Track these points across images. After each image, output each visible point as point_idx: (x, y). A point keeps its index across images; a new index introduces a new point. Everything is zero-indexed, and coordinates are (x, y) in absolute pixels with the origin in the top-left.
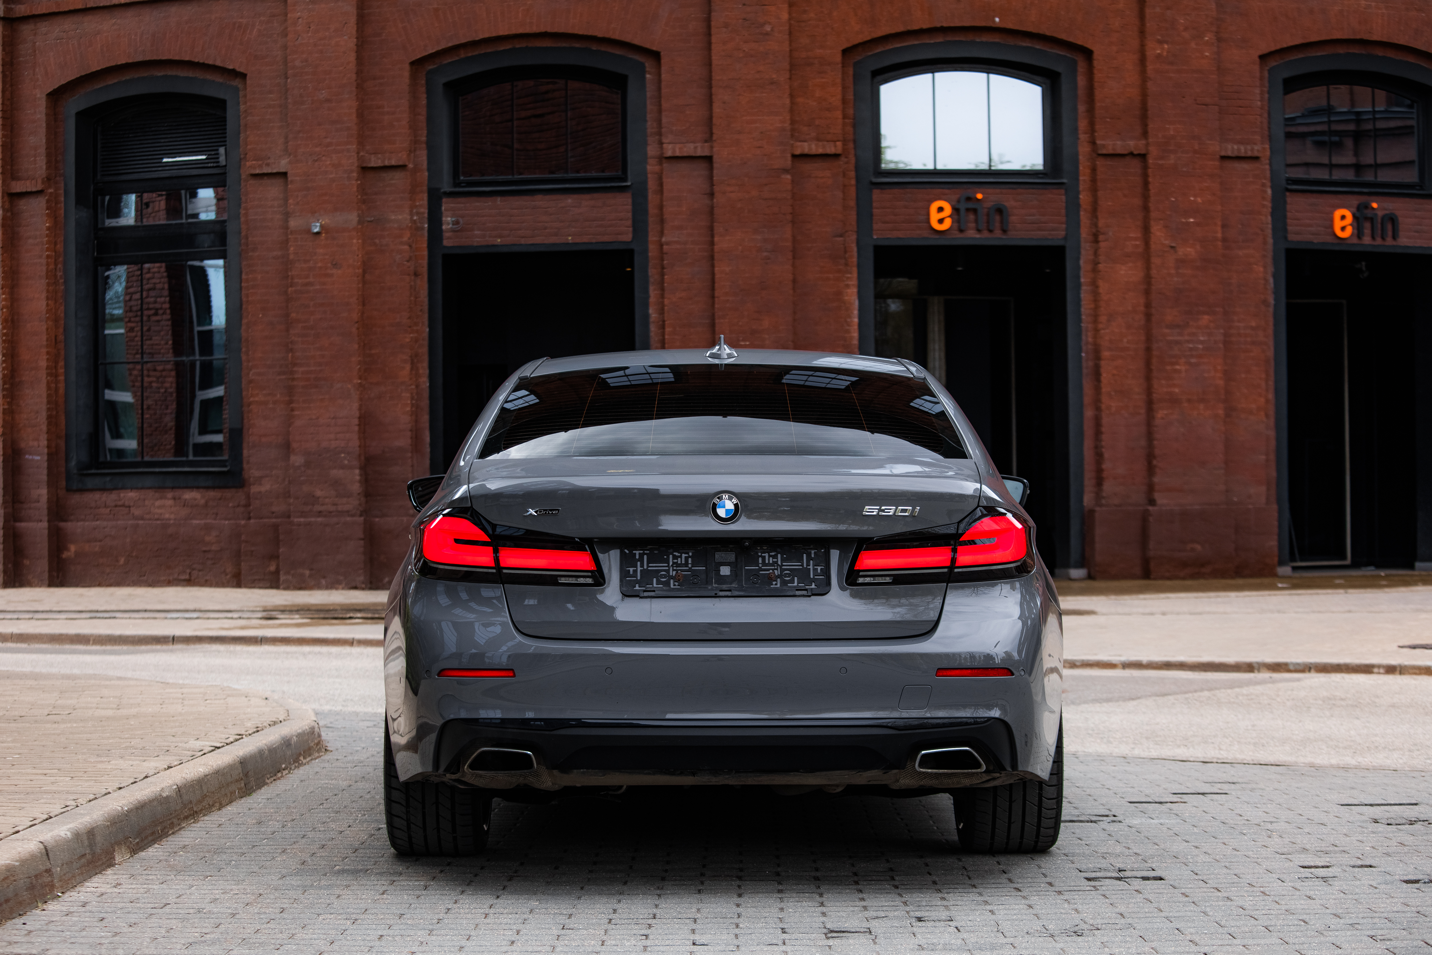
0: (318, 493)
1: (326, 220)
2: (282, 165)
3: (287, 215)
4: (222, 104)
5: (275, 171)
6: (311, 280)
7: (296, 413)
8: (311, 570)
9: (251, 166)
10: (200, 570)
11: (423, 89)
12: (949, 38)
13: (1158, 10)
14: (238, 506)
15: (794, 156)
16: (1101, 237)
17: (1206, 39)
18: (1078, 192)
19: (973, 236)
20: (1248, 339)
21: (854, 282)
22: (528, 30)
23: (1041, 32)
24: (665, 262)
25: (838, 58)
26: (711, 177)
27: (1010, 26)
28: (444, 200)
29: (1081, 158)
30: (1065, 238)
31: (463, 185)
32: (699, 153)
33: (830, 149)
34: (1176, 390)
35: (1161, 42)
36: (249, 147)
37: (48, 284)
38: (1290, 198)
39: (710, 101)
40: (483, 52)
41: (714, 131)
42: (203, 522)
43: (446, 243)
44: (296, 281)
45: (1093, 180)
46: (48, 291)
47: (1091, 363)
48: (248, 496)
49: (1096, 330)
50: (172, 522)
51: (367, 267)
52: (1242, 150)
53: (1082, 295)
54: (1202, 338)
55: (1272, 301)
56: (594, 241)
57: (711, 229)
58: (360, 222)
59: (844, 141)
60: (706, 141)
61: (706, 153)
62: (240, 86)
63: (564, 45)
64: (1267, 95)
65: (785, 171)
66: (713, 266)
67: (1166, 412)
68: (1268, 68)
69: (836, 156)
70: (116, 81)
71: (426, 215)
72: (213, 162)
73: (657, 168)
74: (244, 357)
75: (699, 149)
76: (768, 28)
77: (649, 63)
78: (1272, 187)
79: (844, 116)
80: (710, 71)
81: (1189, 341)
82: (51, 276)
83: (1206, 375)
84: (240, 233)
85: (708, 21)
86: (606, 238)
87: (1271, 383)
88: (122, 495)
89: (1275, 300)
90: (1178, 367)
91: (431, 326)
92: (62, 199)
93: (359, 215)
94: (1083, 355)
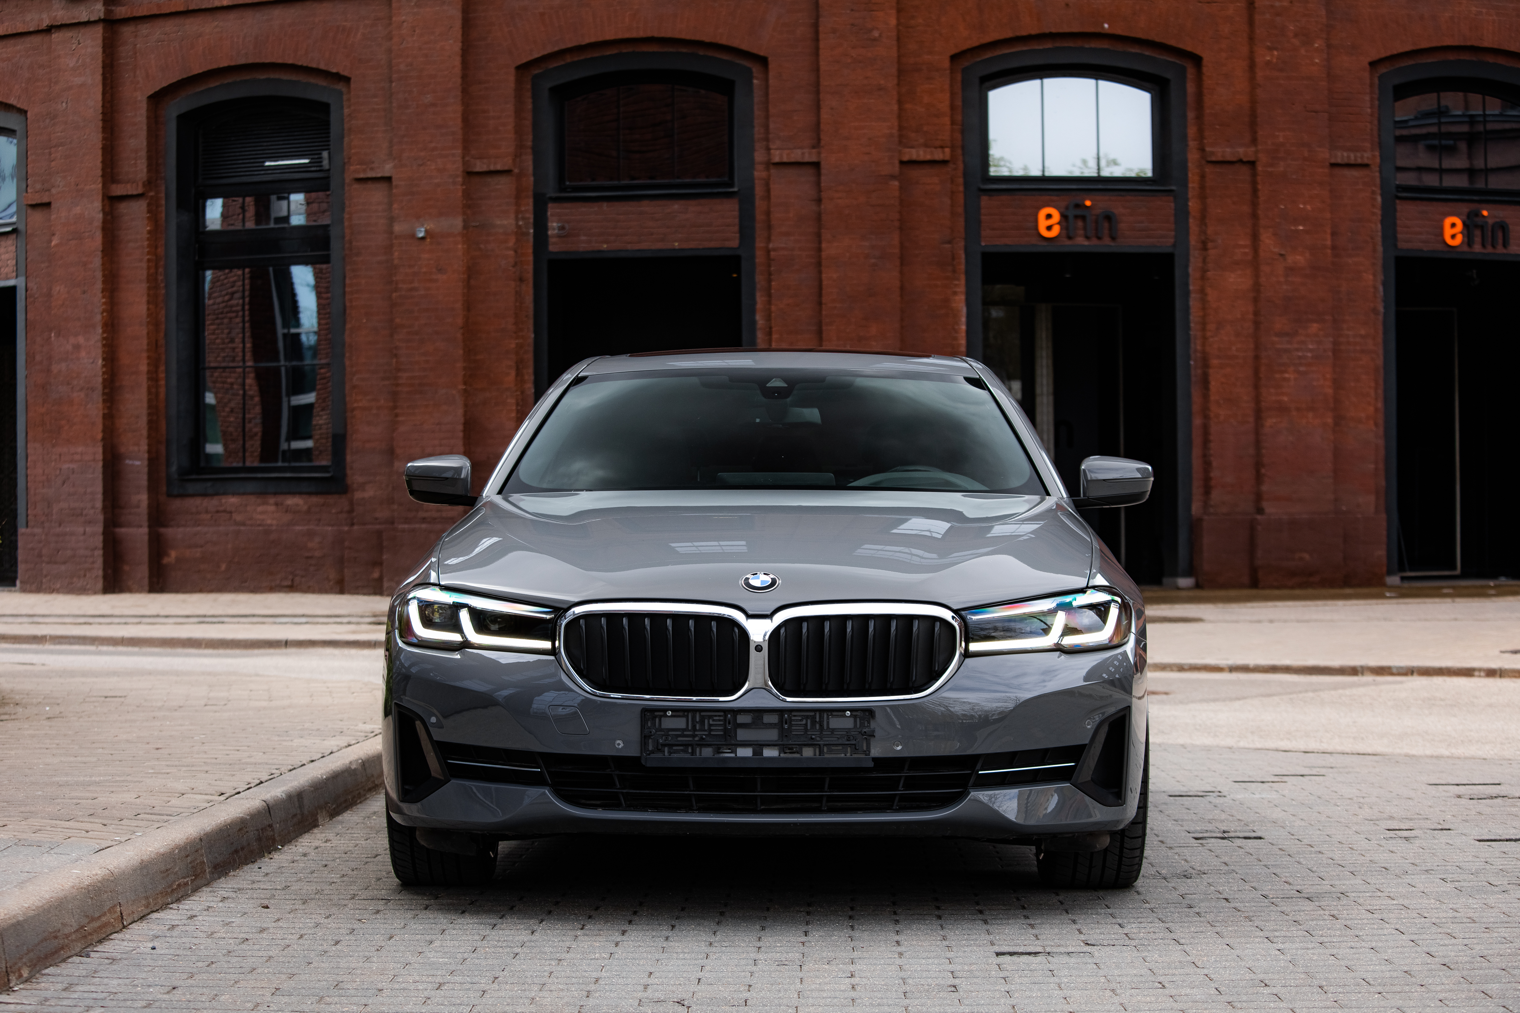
1: (430, 225)
2: (387, 169)
3: (392, 220)
4: (325, 107)
5: (379, 175)
6: (416, 284)
7: (400, 419)
9: (355, 170)
10: (302, 576)
11: (529, 94)
12: (1058, 44)
13: (1268, 16)
14: (341, 512)
15: (902, 163)
16: (1210, 245)
17: (1316, 45)
18: (1187, 200)
19: (1081, 243)
20: (1358, 348)
21: (962, 289)
22: (634, 35)
23: (1150, 38)
24: (772, 269)
25: (947, 64)
26: (818, 183)
27: (1119, 32)
28: (550, 205)
29: (1190, 165)
30: (1174, 245)
31: (569, 190)
32: (807, 159)
33: (938, 155)
34: (1285, 399)
35: (1270, 49)
36: (353, 151)
37: (149, 288)
38: (1400, 206)
39: (818, 107)
40: (589, 56)
41: (822, 137)
42: (306, 528)
43: (551, 248)
44: (400, 286)
45: (1202, 187)
46: (149, 295)
47: (1199, 371)
48: (351, 503)
49: (1205, 338)
50: (274, 528)
51: (471, 272)
52: (1352, 157)
53: (1191, 303)
54: (1311, 347)
55: (1381, 310)
56: (701, 247)
57: (819, 236)
58: (465, 227)
59: (953, 148)
60: (814, 147)
61: (814, 159)
62: (344, 90)
63: (671, 50)
64: (1377, 103)
65: (893, 177)
66: (820, 272)
67: (1274, 420)
68: (1378, 75)
69: (944, 162)
70: (218, 84)
71: (532, 220)
72: (314, 167)
73: (764, 174)
74: (347, 363)
75: (807, 155)
76: (876, 34)
77: (756, 70)
78: (1382, 195)
79: (953, 123)
80: (818, 77)
81: (1297, 350)
82: (152, 280)
83: (1315, 383)
84: (343, 237)
85: (816, 26)
86: (713, 244)
87: (1380, 392)
88: (223, 501)
89: (1385, 308)
90: (1287, 375)
91: (536, 332)
92: (163, 202)
93: (464, 221)
94: (1192, 363)
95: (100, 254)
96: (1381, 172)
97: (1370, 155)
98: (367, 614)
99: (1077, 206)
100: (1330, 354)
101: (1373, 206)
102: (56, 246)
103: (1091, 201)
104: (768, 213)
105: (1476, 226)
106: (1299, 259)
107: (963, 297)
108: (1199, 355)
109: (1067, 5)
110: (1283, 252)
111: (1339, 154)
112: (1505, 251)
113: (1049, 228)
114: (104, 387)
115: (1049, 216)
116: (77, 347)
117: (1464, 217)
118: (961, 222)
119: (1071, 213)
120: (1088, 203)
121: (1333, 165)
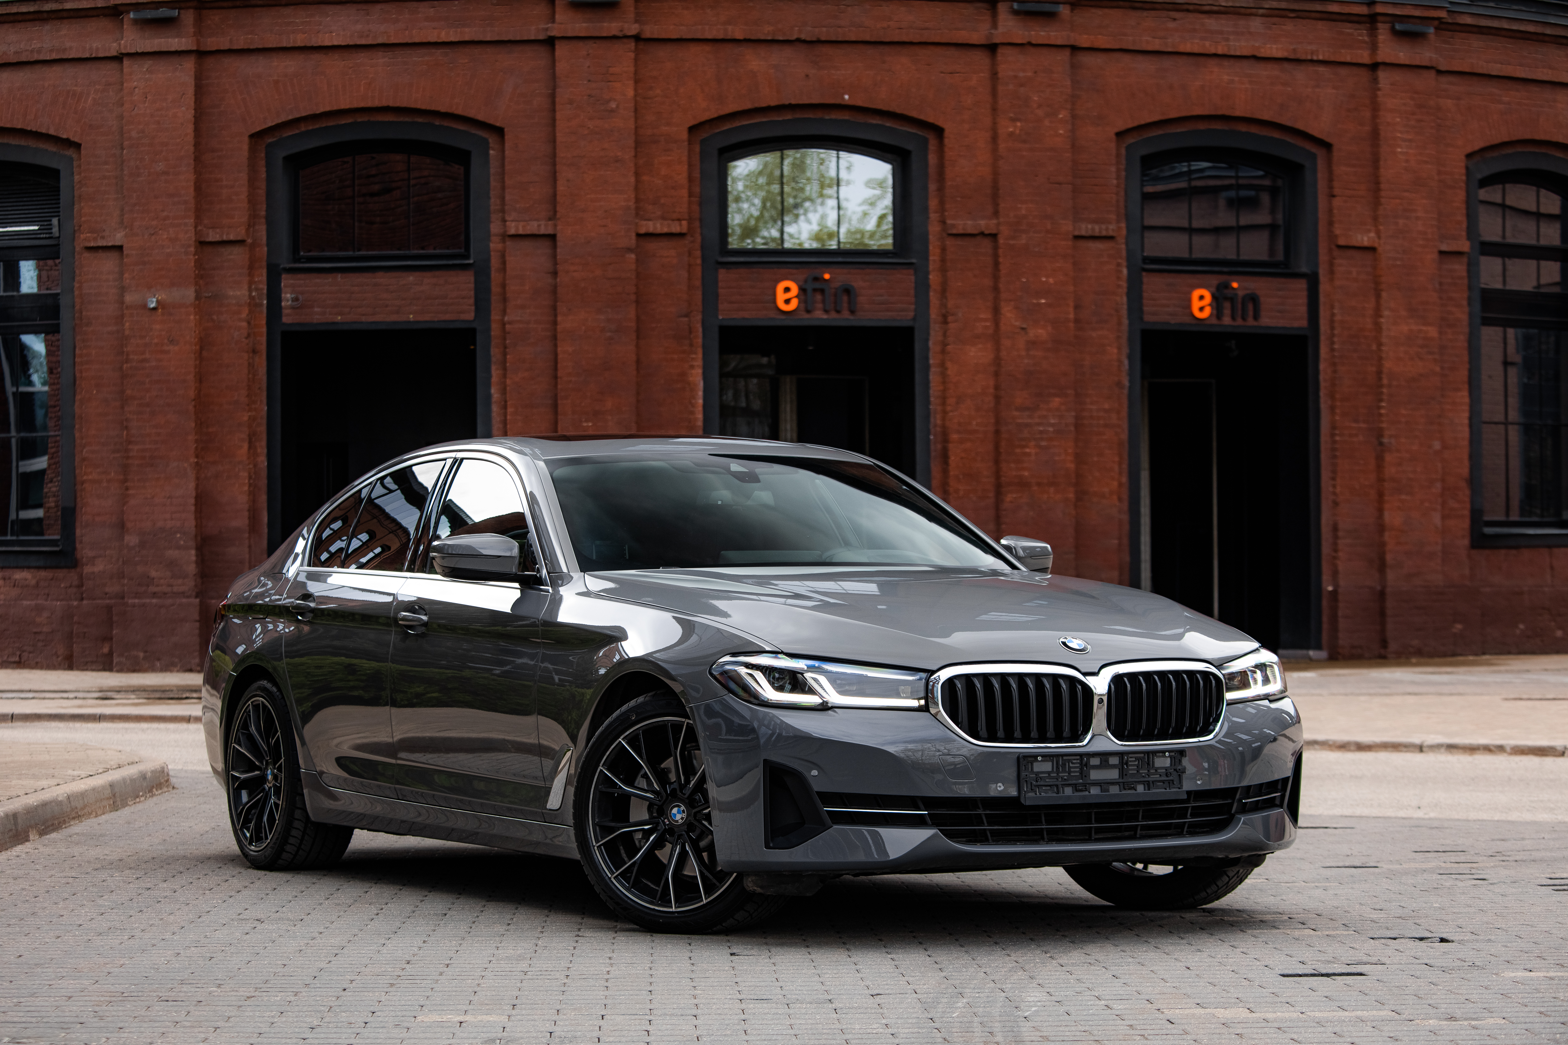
0: (153, 574)
1: (162, 296)
2: (118, 238)
3: (123, 289)
4: (55, 174)
5: (110, 244)
6: (147, 356)
7: (131, 492)
8: (146, 652)
9: (85, 238)
10: (30, 652)
11: (263, 162)
12: (798, 115)
13: (1011, 87)
14: (70, 586)
15: (639, 235)
16: (950, 319)
17: (1061, 116)
18: (927, 273)
19: (820, 316)
20: (1101, 422)
21: (699, 362)
22: (369, 104)
23: (891, 109)
24: (507, 342)
25: (685, 135)
26: (554, 256)
27: (860, 103)
28: (283, 276)
29: (931, 237)
30: (914, 319)
31: (302, 260)
32: (543, 231)
33: (675, 228)
34: (1026, 474)
35: (1014, 120)
36: (84, 219)
38: (1146, 278)
39: (555, 180)
40: (324, 125)
41: (558, 209)
42: (33, 603)
43: (285, 320)
44: (131, 357)
45: (943, 260)
47: (939, 446)
48: (81, 577)
49: (945, 412)
50: (2, 602)
51: (204, 344)
52: (1097, 230)
53: (931, 377)
54: (1052, 421)
55: (1126, 383)
56: (436, 319)
57: (554, 308)
58: (198, 297)
59: (690, 220)
60: (550, 219)
61: (550, 231)
62: (74, 156)
63: (407, 119)
64: (1123, 174)
65: (629, 250)
66: (556, 346)
67: (1015, 496)
68: (1125, 145)
69: (681, 235)
71: (265, 291)
72: (44, 234)
73: (500, 246)
74: (77, 435)
75: (543, 227)
76: (613, 105)
77: (492, 140)
78: (1128, 267)
79: (690, 195)
80: (554, 148)
81: (1039, 424)
83: (1057, 458)
84: (73, 307)
85: (553, 96)
86: (447, 317)
87: (1125, 466)
89: (1130, 381)
90: (1027, 450)
91: (269, 404)
93: (196, 291)
94: (932, 437)
96: (1127, 244)
97: (1115, 227)
98: (94, 689)
99: (816, 279)
100: (1072, 428)
101: (1119, 278)
103: (830, 273)
104: (504, 286)
105: (1226, 298)
106: (1041, 332)
107: (700, 371)
108: (938, 429)
109: (807, 76)
110: (1024, 326)
111: (1083, 226)
112: (1255, 324)
113: (787, 301)
115: (787, 290)
117: (1213, 289)
118: (698, 296)
119: (810, 287)
120: (827, 276)
121: (1077, 238)
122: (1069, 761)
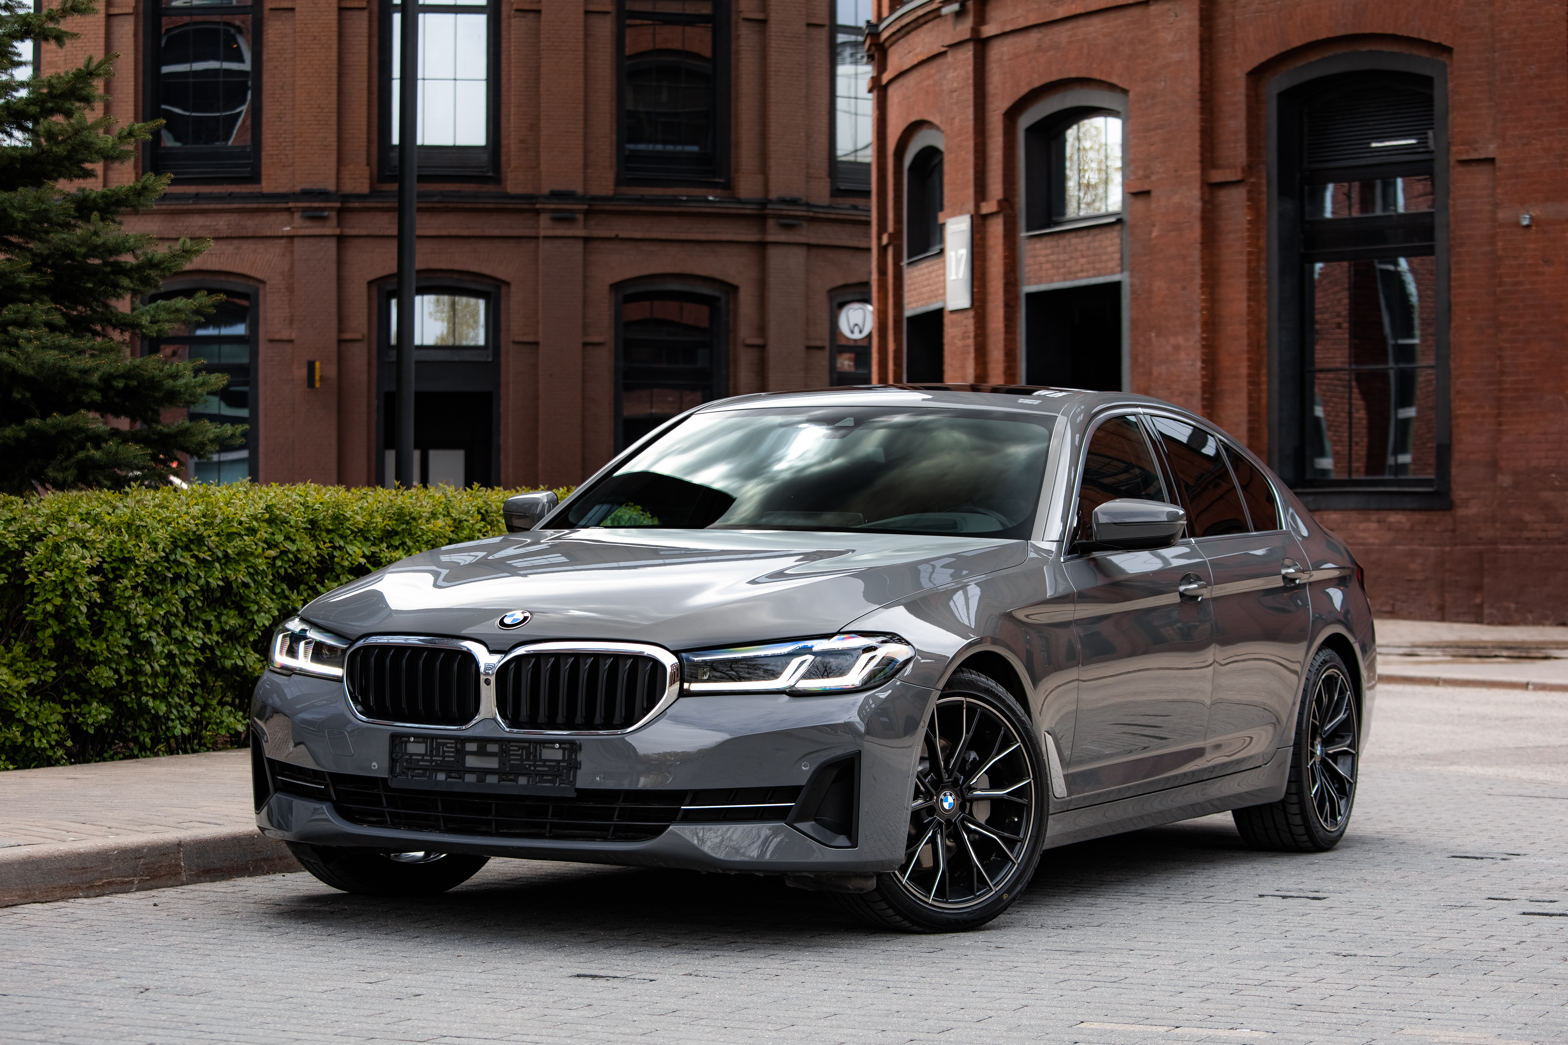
0: (1527, 517)
1: (1535, 212)
2: (1491, 150)
3: (1496, 206)
4: (1428, 81)
5: (1482, 157)
6: (1521, 278)
7: (1504, 428)
8: (1517, 603)
9: (1458, 152)
10: (1404, 602)
14: (1444, 531)
36: (1456, 130)
37: (1250, 284)
42: (1407, 548)
44: (1505, 279)
46: (1249, 291)
48: (1455, 520)
50: (1375, 547)
62: (1447, 62)
70: (1318, 57)
72: (1420, 148)
74: (1450, 366)
82: (1253, 274)
84: (1448, 226)
88: (1325, 517)
92: (1264, 189)
95: (1198, 246)
102: (1157, 237)
114: (1204, 392)
116: (1177, 348)
122: (444, 744)
